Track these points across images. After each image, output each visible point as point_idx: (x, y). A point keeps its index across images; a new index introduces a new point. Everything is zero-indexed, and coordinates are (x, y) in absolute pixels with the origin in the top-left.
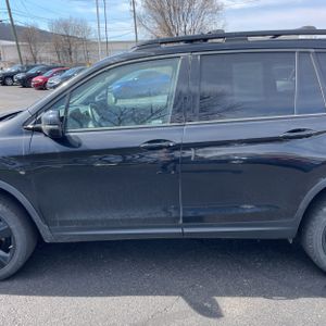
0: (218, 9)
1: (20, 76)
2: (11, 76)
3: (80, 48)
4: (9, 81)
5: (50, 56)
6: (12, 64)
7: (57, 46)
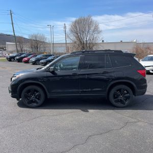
0: (100, 32)
1: (18, 57)
2: (13, 57)
3: (42, 46)
4: (12, 60)
5: (28, 49)
6: (12, 52)
7: (32, 45)
